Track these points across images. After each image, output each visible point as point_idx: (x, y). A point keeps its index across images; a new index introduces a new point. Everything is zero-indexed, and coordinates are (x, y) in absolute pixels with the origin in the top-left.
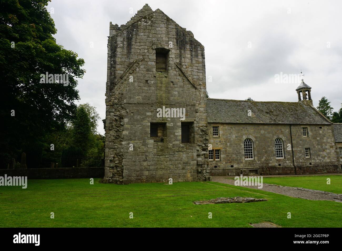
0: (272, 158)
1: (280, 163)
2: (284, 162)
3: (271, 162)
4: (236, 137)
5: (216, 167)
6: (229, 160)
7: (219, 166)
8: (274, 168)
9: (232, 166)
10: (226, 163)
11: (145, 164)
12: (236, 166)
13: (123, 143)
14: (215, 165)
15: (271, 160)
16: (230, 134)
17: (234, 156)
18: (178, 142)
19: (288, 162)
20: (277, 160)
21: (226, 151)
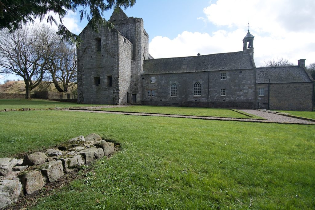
0: (190, 95)
1: (196, 99)
2: (200, 98)
3: (189, 98)
4: (165, 82)
5: (151, 100)
6: (159, 96)
7: (153, 100)
8: (191, 102)
9: (161, 100)
10: (157, 98)
11: (92, 96)
12: (163, 100)
13: (84, 87)
14: (151, 99)
15: (189, 97)
16: (161, 81)
17: (163, 94)
18: (105, 86)
19: (203, 98)
20: (195, 97)
21: (158, 91)
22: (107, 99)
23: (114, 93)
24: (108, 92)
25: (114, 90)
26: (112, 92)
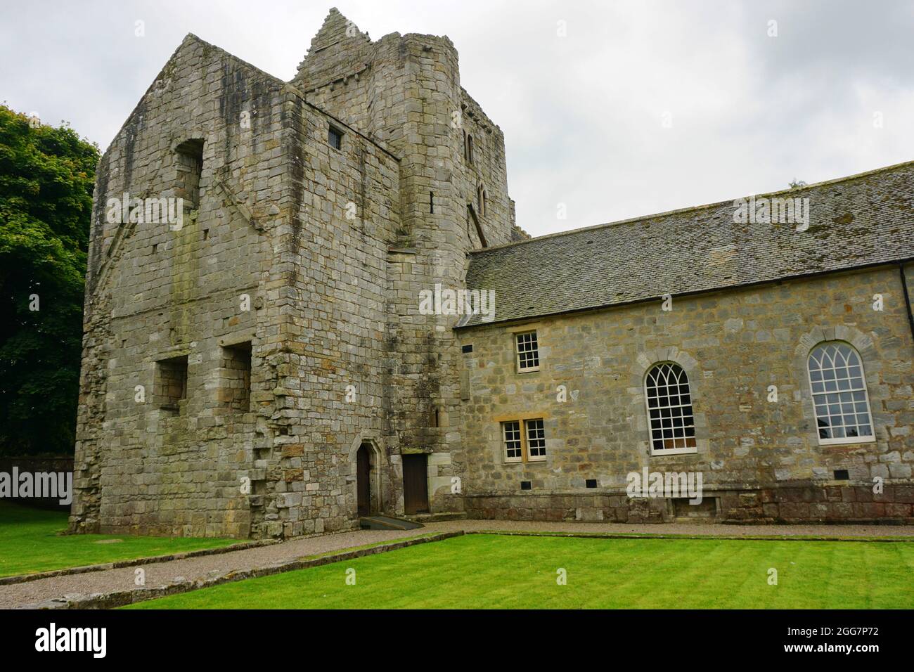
0: (791, 440)
1: (844, 464)
2: (869, 458)
3: (785, 460)
4: (606, 363)
5: (526, 486)
6: (578, 459)
7: (540, 484)
8: (805, 490)
9: (592, 484)
10: (567, 470)
11: (140, 479)
12: (606, 482)
13: (105, 425)
14: (524, 479)
15: (788, 452)
16: (580, 355)
17: (601, 441)
18: (208, 413)
19: (895, 457)
20: (827, 451)
21: (564, 423)
22: (218, 495)
23: (258, 452)
24: (223, 452)
25: (259, 434)
26: (249, 447)
